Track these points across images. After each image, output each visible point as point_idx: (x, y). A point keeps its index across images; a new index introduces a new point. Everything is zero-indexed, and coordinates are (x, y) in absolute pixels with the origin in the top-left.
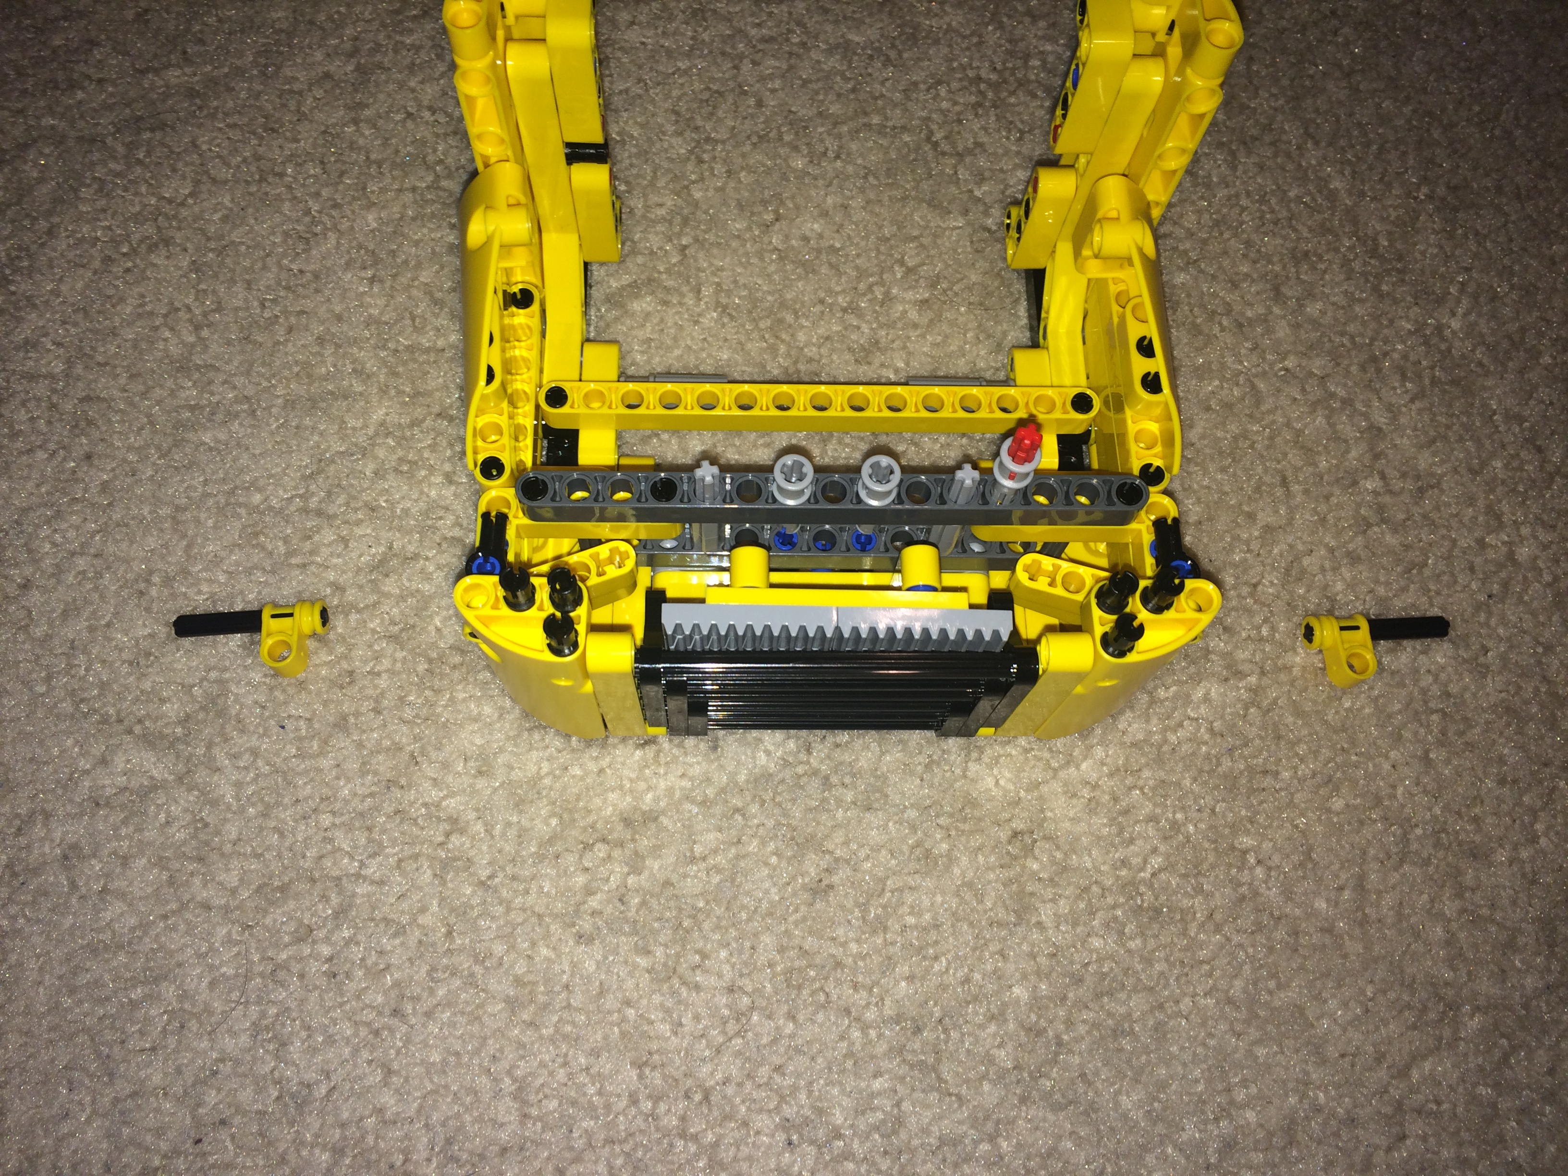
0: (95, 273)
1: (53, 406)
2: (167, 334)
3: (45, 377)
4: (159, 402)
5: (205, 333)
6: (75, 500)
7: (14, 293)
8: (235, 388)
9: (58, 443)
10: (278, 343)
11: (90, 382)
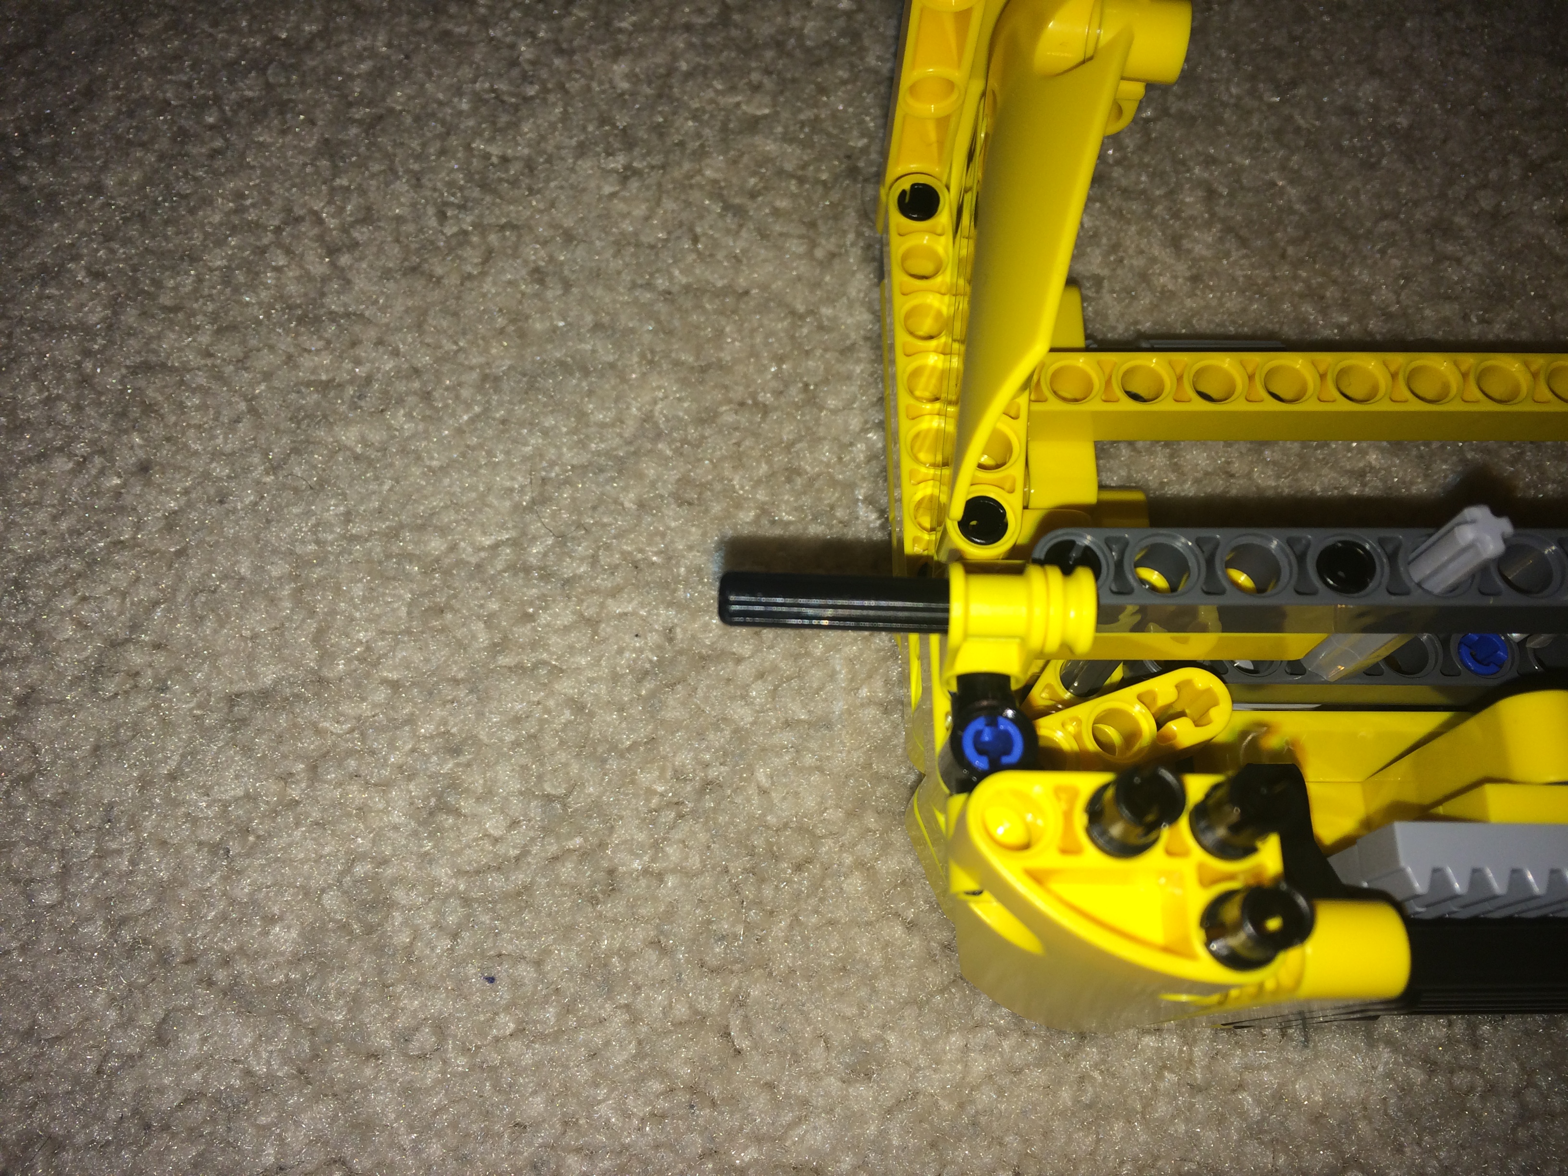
0: (161, 157)
1: (85, 381)
2: (281, 261)
3: (73, 329)
4: (267, 376)
5: (345, 260)
6: (119, 545)
7: (26, 189)
8: (396, 353)
9: (92, 443)
10: (469, 277)
11: (151, 339)
